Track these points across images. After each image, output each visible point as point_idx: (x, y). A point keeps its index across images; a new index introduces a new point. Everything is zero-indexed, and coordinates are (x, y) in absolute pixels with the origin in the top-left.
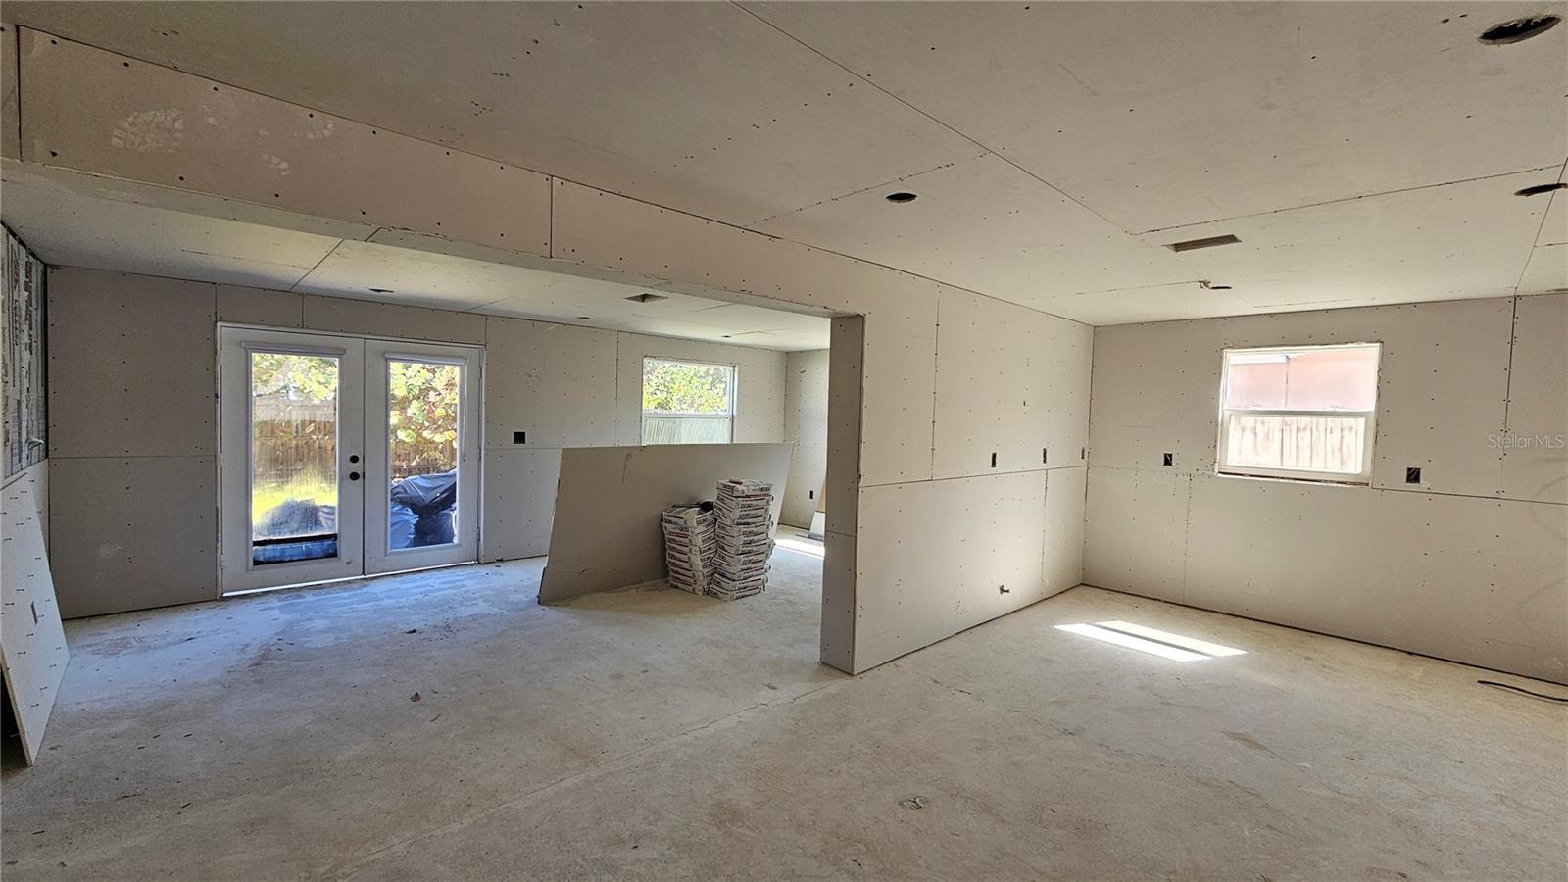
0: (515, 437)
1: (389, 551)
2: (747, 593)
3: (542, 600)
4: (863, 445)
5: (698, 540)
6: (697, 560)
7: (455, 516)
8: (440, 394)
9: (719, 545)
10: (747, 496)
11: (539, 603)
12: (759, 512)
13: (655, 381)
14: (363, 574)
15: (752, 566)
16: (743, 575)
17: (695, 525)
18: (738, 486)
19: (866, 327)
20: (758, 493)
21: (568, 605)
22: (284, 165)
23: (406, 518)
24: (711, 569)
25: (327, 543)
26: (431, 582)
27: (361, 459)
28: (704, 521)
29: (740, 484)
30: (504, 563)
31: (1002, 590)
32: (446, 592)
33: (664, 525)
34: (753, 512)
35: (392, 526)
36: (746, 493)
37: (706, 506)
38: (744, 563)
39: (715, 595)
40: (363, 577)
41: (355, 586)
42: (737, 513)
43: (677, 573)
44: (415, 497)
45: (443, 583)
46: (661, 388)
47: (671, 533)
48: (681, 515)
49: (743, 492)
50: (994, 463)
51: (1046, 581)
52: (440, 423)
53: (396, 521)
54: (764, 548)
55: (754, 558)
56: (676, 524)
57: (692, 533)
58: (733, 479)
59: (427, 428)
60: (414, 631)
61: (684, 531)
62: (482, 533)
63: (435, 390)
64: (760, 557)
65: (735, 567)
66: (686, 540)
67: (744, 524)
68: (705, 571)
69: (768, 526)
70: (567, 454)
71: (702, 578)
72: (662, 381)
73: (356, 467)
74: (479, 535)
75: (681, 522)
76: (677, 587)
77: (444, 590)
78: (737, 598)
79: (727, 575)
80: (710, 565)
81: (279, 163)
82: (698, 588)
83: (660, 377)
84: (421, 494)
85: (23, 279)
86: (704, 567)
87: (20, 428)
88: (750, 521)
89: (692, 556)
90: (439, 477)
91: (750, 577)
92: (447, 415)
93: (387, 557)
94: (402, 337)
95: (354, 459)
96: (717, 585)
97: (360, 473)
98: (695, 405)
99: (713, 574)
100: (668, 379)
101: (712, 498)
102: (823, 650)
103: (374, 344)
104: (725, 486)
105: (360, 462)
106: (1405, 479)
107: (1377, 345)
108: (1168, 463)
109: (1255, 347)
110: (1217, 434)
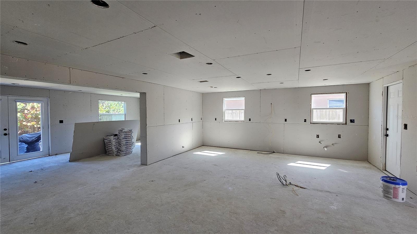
0: (60, 122)
1: (19, 154)
2: (127, 154)
3: (70, 161)
4: (147, 119)
5: (114, 143)
6: (114, 148)
7: (41, 144)
8: (29, 111)
9: (119, 144)
10: (126, 132)
11: (69, 162)
12: (129, 136)
13: (105, 105)
14: (10, 161)
15: (128, 148)
16: (125, 150)
17: (113, 140)
18: (123, 130)
19: (147, 95)
20: (129, 131)
21: (78, 161)
22: (7, 67)
23: (23, 146)
24: (117, 150)
26: (33, 161)
27: (8, 129)
28: (115, 138)
29: (124, 129)
30: (58, 155)
31: (183, 147)
32: (40, 163)
33: (105, 140)
34: (127, 136)
35: (19, 148)
36: (126, 131)
37: (116, 135)
38: (126, 147)
39: (119, 155)
40: (9, 162)
41: (7, 165)
42: (123, 136)
43: (109, 152)
44: (26, 140)
45: (38, 161)
46: (107, 107)
47: (107, 142)
48: (109, 138)
49: (125, 131)
50: (179, 121)
51: (194, 145)
52: (29, 120)
53: (20, 147)
54: (131, 144)
55: (128, 146)
56: (108, 140)
57: (112, 141)
58: (122, 128)
59: (24, 121)
60: (31, 171)
61: (110, 141)
62: (50, 148)
63: (27, 109)
64: (130, 146)
65: (123, 148)
66: (111, 143)
67: (126, 138)
68: (116, 150)
69: (132, 139)
70: (76, 125)
71: (115, 152)
72: (107, 105)
73: (5, 132)
74: (49, 148)
75: (109, 139)
76: (109, 155)
77: (39, 162)
78: (124, 156)
79: (122, 150)
80: (117, 149)
81: (6, 67)
82: (114, 154)
83: (107, 104)
84: (28, 139)
86: (115, 149)
88: (127, 138)
89: (112, 147)
90: (34, 134)
91: (128, 150)
92: (32, 117)
93: (18, 156)
94: (21, 95)
95: (5, 130)
96: (119, 153)
97: (8, 133)
98: (118, 112)
99: (118, 151)
100: (109, 105)
101: (117, 133)
102: (141, 161)
103: (11, 97)
104: (120, 130)
105: (8, 130)
106: (249, 120)
107: (244, 97)
108: (216, 120)
109: (228, 98)
110: (223, 114)
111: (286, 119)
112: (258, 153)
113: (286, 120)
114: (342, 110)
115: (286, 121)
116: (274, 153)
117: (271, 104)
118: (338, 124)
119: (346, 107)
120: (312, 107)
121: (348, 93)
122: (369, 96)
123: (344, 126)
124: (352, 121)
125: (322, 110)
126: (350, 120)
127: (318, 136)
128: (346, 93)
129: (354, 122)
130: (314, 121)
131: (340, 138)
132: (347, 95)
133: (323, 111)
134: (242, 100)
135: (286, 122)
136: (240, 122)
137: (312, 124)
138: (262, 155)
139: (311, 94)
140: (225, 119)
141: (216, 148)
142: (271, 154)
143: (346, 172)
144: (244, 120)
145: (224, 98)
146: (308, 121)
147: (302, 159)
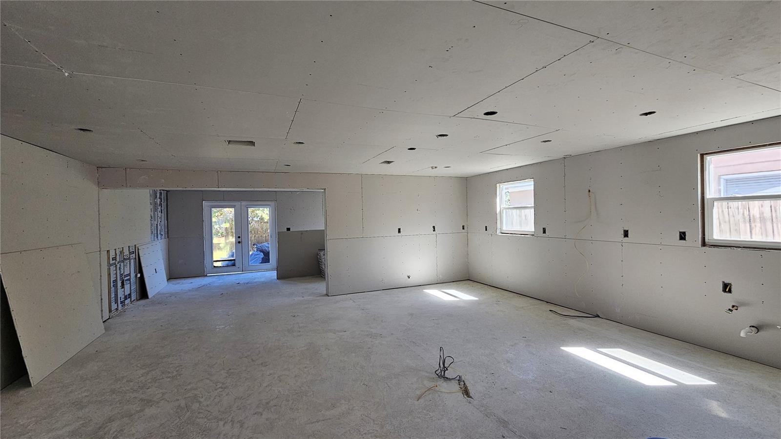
0: (287, 230)
1: (250, 264)
3: (278, 278)
4: (327, 227)
19: (326, 192)
23: (260, 256)
25: (233, 262)
27: (241, 237)
31: (409, 277)
33: (318, 256)
40: (242, 272)
41: (241, 275)
43: (322, 272)
50: (399, 232)
51: (440, 276)
60: (239, 283)
73: (240, 240)
76: (322, 277)
85: (158, 196)
87: (157, 230)
93: (254, 267)
94: (253, 201)
95: (239, 237)
103: (244, 203)
105: (240, 239)
106: (542, 232)
107: (533, 179)
108: (486, 230)
109: (504, 183)
110: (497, 217)
111: (627, 231)
112: (550, 310)
113: (626, 234)
115: (628, 237)
116: (595, 318)
117: (589, 191)
127: (727, 288)
130: (715, 237)
134: (529, 186)
135: (626, 238)
136: (530, 235)
137: (708, 248)
138: (552, 315)
139: (702, 156)
140: (504, 229)
141: (482, 288)
142: (581, 319)
143: (724, 415)
144: (534, 232)
145: (498, 185)
146: (695, 237)
147: (645, 346)
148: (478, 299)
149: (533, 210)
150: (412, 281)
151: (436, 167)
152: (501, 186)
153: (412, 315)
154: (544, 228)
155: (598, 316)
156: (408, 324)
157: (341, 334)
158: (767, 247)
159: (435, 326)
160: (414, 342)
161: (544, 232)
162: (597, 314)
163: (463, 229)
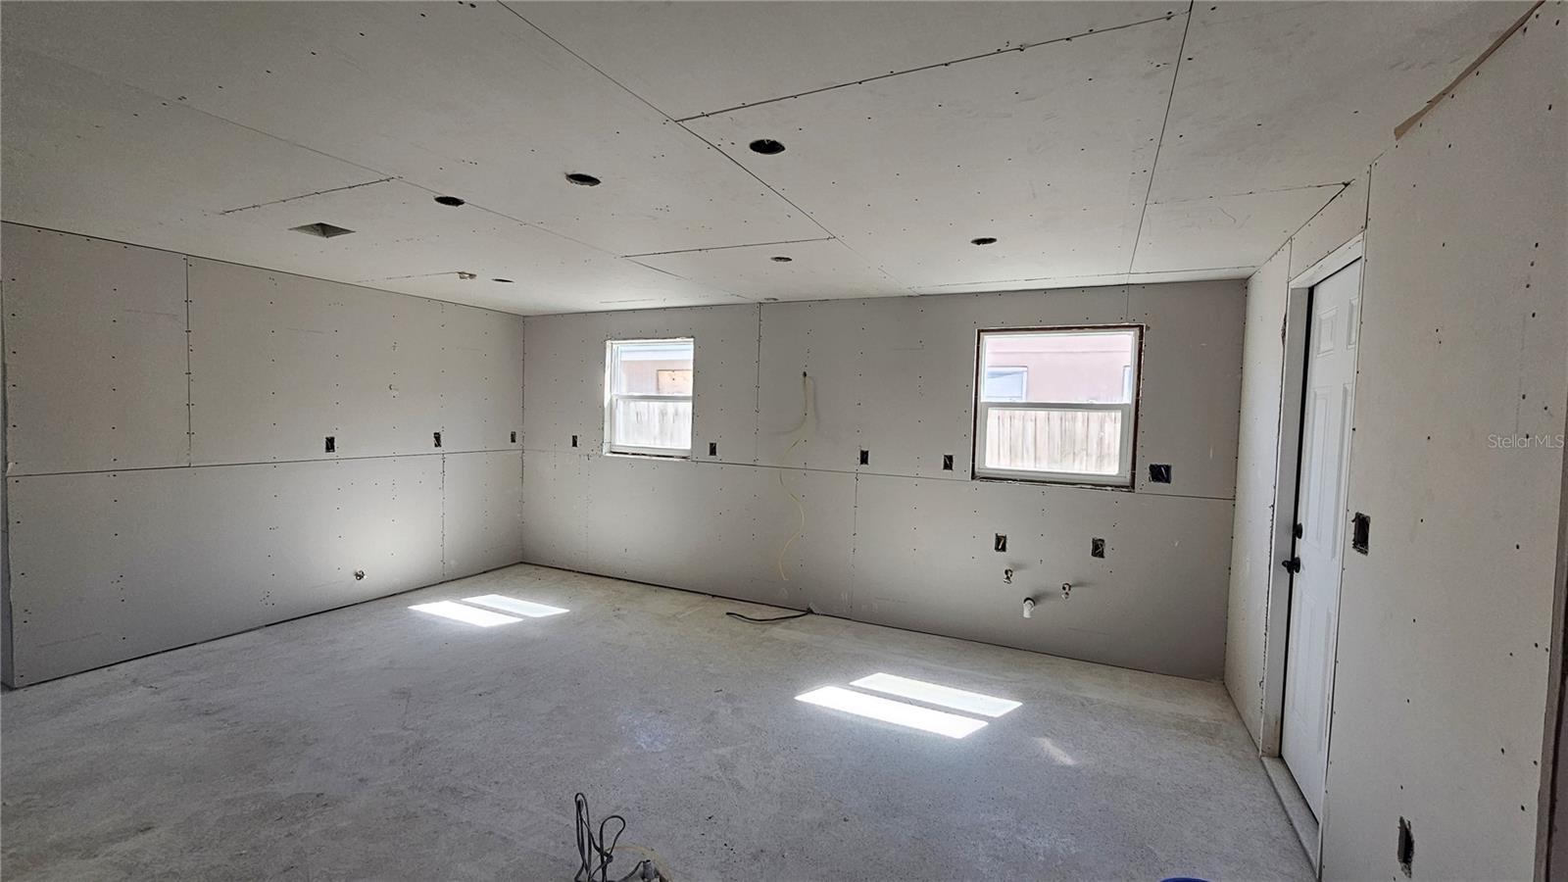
4: (10, 429)
50: (330, 447)
51: (453, 563)
106: (708, 453)
107: (692, 339)
108: (575, 444)
109: (625, 339)
110: (603, 417)
111: (867, 453)
112: (728, 614)
113: (864, 458)
114: (1119, 414)
115: (866, 463)
116: (809, 617)
117: (805, 374)
118: (1095, 485)
119: (1137, 402)
120: (983, 398)
121: (1148, 328)
122: (1243, 345)
123: (1124, 495)
124: (1160, 474)
125: (1069, 414)
126: (1152, 467)
127: (1001, 544)
128: (1137, 330)
129: (1168, 481)
130: (988, 465)
131: (1101, 555)
132: (1141, 337)
133: (1074, 419)
134: (682, 352)
135: (864, 466)
136: (677, 457)
137: (978, 482)
138: (737, 625)
139: (979, 332)
140: (617, 443)
141: (564, 580)
142: (786, 623)
143: (1069, 761)
144: (692, 451)
145: (608, 343)
146: (961, 465)
147: (906, 659)
148: (568, 611)
149: (690, 404)
150: (374, 583)
151: (472, 276)
152: (614, 346)
153: (404, 694)
154: (711, 444)
155: (810, 612)
156: (405, 729)
157: (129, 845)
158: (1047, 480)
159: (495, 714)
160: (453, 790)
161: (713, 451)
162: (809, 609)
163: (513, 441)
